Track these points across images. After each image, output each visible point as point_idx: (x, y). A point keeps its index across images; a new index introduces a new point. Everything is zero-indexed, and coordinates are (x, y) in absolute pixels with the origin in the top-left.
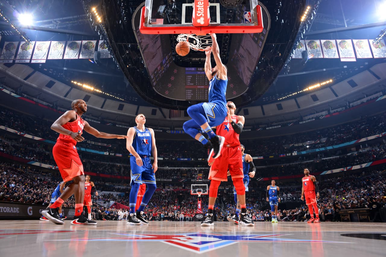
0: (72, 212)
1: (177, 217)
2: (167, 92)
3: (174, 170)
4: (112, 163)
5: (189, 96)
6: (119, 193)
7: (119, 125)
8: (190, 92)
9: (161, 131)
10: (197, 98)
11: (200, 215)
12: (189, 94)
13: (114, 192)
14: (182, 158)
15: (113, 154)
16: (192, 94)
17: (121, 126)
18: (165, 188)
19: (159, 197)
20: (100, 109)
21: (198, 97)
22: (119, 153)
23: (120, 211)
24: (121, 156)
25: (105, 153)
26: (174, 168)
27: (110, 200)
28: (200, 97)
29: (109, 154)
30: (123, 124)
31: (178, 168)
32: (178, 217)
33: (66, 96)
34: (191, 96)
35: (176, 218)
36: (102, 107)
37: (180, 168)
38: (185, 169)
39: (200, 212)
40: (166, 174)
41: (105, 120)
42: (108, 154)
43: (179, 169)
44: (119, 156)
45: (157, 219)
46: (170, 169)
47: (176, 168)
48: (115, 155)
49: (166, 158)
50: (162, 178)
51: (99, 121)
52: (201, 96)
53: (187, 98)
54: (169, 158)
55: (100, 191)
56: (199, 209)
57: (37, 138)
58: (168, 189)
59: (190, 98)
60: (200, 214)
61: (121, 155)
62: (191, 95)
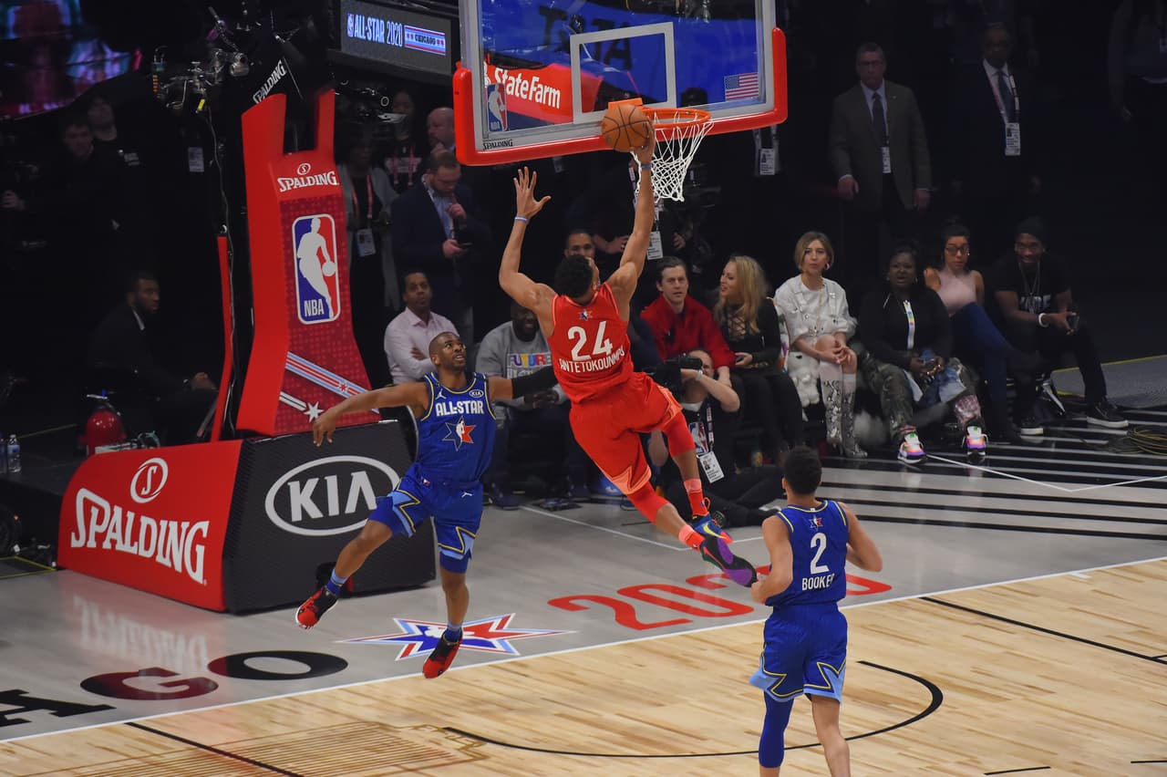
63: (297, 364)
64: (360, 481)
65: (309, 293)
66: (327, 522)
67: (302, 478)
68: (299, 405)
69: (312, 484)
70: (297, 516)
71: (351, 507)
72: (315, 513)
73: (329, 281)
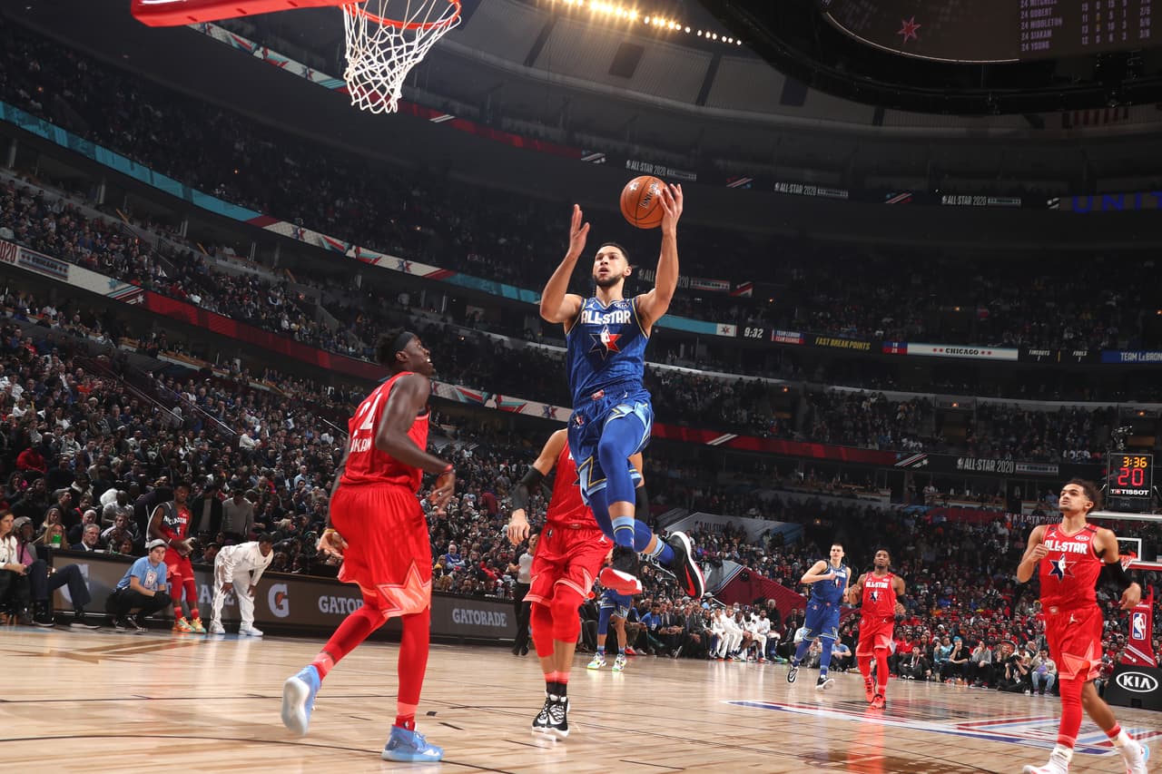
0: (470, 612)
1: (1012, 674)
2: (909, 29)
3: (1081, 415)
4: (754, 378)
5: (1040, 35)
6: (773, 525)
7: (789, 182)
8: (1047, 11)
9: (1017, 202)
10: (1085, 41)
11: (1141, 679)
12: (1042, 24)
13: (753, 517)
14: (1129, 350)
15: (758, 333)
16: (1059, 21)
17: (799, 190)
18: (1019, 512)
19: (979, 553)
20: (692, 107)
21: (1092, 34)
22: (790, 328)
23: (723, 617)
24: (797, 341)
25: (719, 329)
26: (1079, 404)
27: (721, 558)
28: (1105, 32)
29: (740, 331)
30: (809, 174)
31: (1105, 405)
32: (1016, 673)
33: (530, 61)
34: (1049, 33)
35: (1007, 674)
36: (701, 100)
37: (1114, 405)
38: (1145, 411)
39: (1138, 658)
40: (1033, 436)
41: (720, 162)
42: (732, 331)
43: (1110, 408)
44: (789, 340)
45: (909, 671)
46: (1057, 410)
47: (1091, 406)
48: (767, 335)
49: (1035, 352)
50: (1003, 458)
51: (691, 170)
52: (1112, 26)
53: (1025, 47)
54: (1054, 353)
55: (687, 511)
56: (1137, 644)
57: (419, 269)
58: (1034, 514)
59: (1045, 45)
60: (1141, 667)
61: (798, 335)
62: (1054, 29)
63: (1130, 647)
64: (1145, 680)
65: (1136, 631)
66: (1134, 688)
67: (1129, 675)
68: (1130, 658)
69: (1131, 678)
70: (1125, 684)
71: (1142, 686)
72: (1131, 685)
73: (1143, 630)
